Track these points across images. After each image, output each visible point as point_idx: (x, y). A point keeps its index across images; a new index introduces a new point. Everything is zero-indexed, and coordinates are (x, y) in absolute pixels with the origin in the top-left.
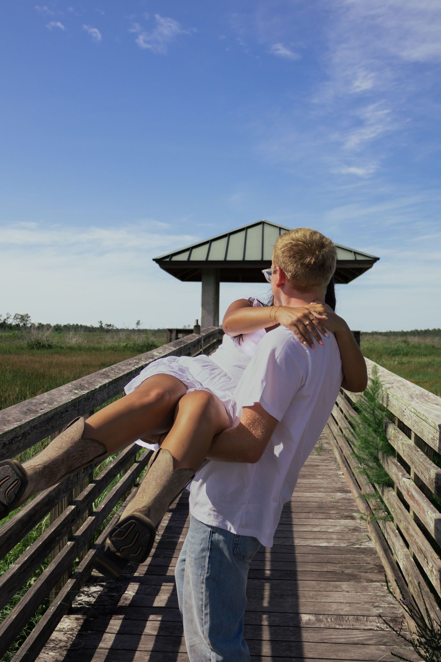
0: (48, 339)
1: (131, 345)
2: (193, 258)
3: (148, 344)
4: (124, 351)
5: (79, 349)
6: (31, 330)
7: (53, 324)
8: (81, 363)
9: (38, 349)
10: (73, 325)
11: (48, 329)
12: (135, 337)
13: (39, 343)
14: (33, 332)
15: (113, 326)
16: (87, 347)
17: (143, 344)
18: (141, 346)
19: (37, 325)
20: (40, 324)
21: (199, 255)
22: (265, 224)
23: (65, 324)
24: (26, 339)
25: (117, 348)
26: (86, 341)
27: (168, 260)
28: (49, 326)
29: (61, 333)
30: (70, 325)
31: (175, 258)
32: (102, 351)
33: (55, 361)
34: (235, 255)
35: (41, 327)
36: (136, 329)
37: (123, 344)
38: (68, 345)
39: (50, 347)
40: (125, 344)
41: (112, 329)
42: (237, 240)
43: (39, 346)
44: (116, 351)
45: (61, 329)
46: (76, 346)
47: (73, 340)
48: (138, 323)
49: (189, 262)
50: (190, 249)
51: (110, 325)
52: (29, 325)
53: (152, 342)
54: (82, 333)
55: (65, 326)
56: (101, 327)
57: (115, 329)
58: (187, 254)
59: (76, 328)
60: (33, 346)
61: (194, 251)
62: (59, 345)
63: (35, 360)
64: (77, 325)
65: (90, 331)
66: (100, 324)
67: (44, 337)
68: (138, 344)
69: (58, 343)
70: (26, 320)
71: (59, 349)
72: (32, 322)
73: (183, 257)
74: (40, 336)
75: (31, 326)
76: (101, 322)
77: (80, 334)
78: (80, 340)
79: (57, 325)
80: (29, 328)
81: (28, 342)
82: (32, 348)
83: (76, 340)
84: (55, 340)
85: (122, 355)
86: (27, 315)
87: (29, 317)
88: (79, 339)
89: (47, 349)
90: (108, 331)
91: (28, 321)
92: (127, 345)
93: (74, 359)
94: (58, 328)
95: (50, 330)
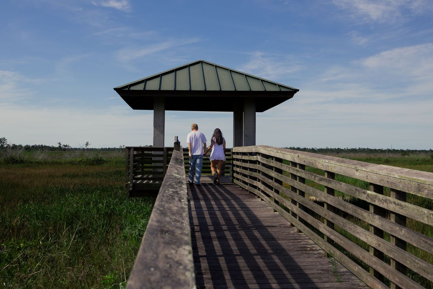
0: (20, 156)
1: (85, 160)
2: (148, 88)
3: (97, 159)
4: (79, 164)
5: (45, 163)
6: (7, 149)
7: (24, 145)
8: (47, 174)
9: (13, 163)
10: (39, 145)
11: (20, 149)
12: (87, 154)
13: (14, 159)
14: (8, 151)
15: (69, 147)
16: (51, 162)
17: (93, 159)
18: (92, 161)
19: (11, 145)
20: (14, 145)
21: (153, 86)
22: (203, 63)
23: (33, 145)
24: (3, 156)
25: (74, 162)
26: (50, 157)
27: (127, 89)
28: (21, 146)
29: (30, 151)
30: (37, 146)
31: (132, 88)
32: (63, 165)
33: (26, 172)
34: (183, 86)
35: (15, 147)
36: (86, 148)
37: (78, 159)
38: (36, 160)
39: (22, 162)
40: (80, 159)
41: (68, 148)
42: (182, 75)
43: (14, 161)
44: (73, 164)
45: (30, 148)
46: (43, 161)
47: (40, 157)
48: (87, 144)
49: (144, 91)
50: (145, 81)
51: (66, 146)
52: (5, 146)
53: (101, 157)
54: (47, 151)
55: (33, 146)
56: (60, 147)
57: (70, 148)
58: (142, 85)
59: (42, 148)
60: (9, 161)
61: (148, 82)
62: (29, 160)
63: (11, 172)
64: (42, 145)
65: (52, 150)
66: (59, 145)
67: (17, 154)
68: (90, 159)
69: (28, 159)
70: (3, 142)
71: (30, 164)
72: (8, 143)
73: (140, 87)
74: (14, 153)
75: (7, 147)
76: (60, 143)
77: (45, 152)
78: (46, 157)
79: (27, 146)
80: (6, 148)
81: (5, 158)
82: (9, 163)
83: (43, 157)
84: (26, 157)
85: (78, 168)
86: (4, 138)
87: (6, 140)
88: (45, 155)
89: (20, 163)
90: (65, 150)
91: (5, 143)
92: (82, 160)
93: (41, 171)
94: (27, 148)
95: (22, 150)
